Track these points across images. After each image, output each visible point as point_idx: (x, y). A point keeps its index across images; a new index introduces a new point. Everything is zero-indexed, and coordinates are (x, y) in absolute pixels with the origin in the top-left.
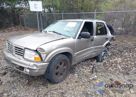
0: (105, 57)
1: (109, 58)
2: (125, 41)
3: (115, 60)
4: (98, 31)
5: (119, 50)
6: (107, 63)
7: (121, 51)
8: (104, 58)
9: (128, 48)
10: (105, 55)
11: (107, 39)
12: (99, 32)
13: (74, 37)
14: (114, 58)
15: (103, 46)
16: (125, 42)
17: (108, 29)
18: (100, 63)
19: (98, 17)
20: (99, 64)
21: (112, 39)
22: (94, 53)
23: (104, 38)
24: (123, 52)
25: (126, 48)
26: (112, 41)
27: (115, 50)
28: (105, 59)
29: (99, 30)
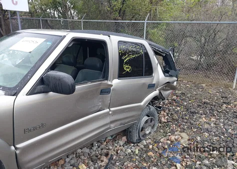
0: (150, 128)
1: (162, 131)
2: (204, 85)
3: (173, 138)
4: (125, 67)
5: (187, 110)
6: (151, 147)
7: (193, 110)
8: (147, 132)
9: (207, 103)
10: (147, 124)
11: (152, 87)
12: (128, 70)
13: (15, 88)
14: (173, 132)
15: (142, 104)
16: (203, 88)
17: (157, 62)
18: (133, 149)
19: (153, 31)
20: (130, 151)
21: (168, 85)
22: (112, 125)
23: (144, 84)
24: (196, 113)
25: (205, 103)
26: (168, 90)
27: (179, 108)
28: (150, 133)
29: (126, 63)
